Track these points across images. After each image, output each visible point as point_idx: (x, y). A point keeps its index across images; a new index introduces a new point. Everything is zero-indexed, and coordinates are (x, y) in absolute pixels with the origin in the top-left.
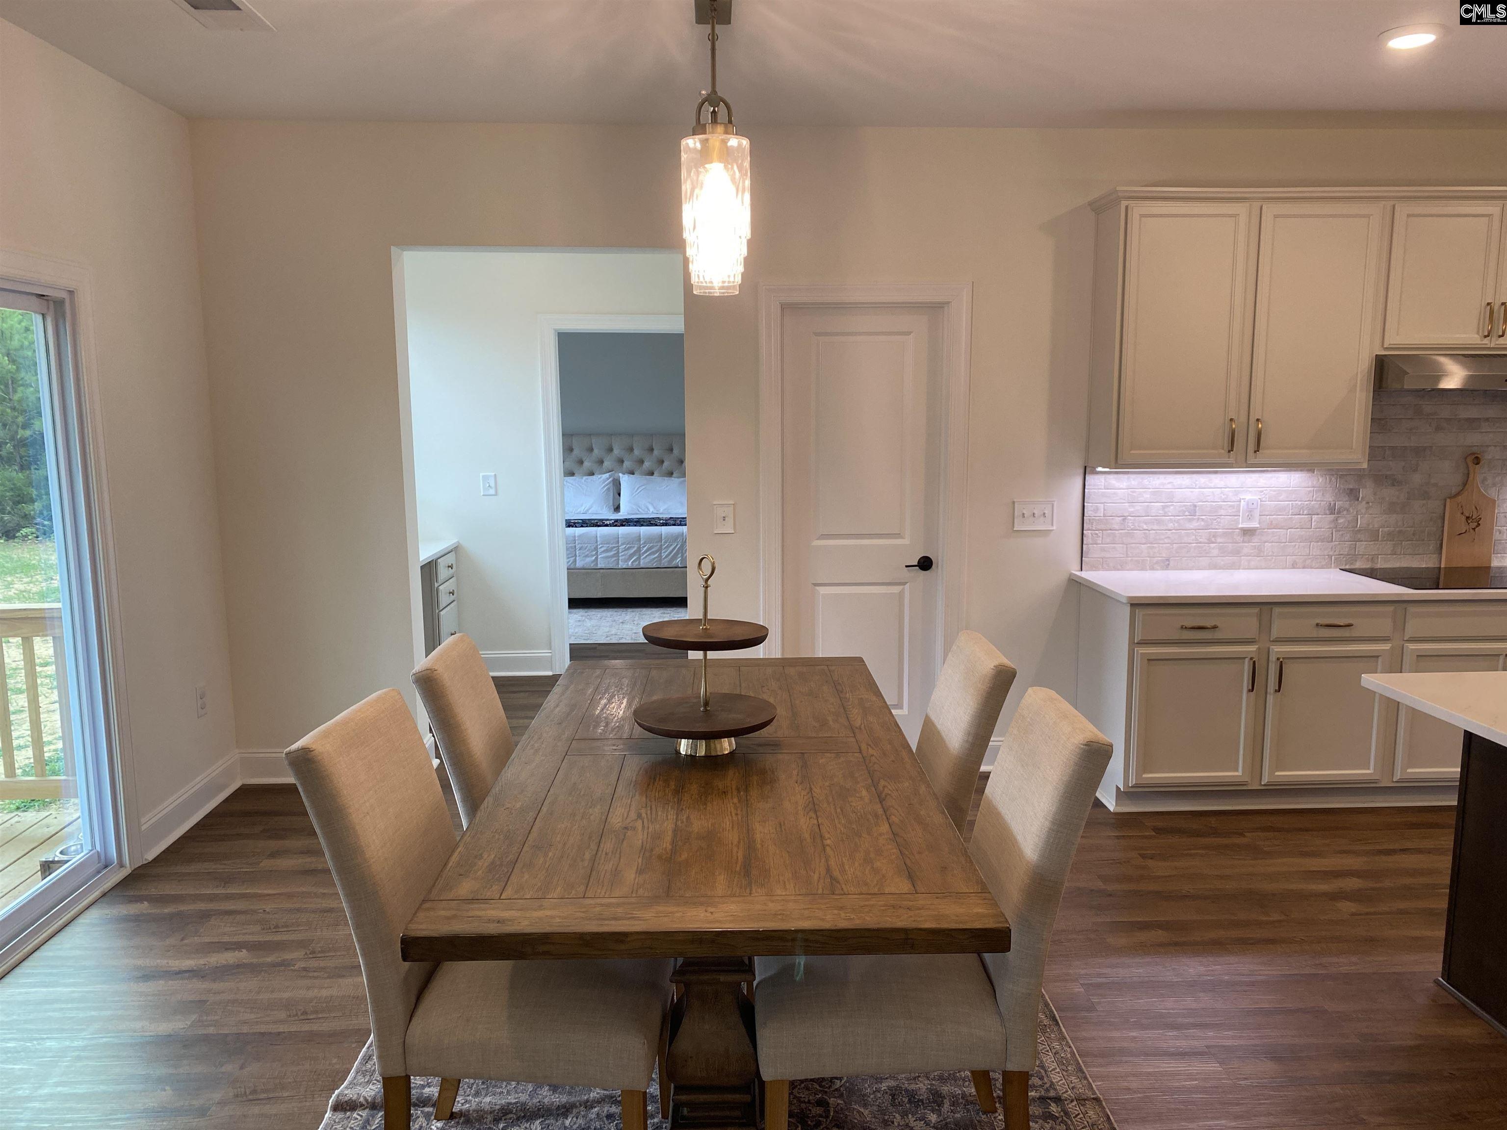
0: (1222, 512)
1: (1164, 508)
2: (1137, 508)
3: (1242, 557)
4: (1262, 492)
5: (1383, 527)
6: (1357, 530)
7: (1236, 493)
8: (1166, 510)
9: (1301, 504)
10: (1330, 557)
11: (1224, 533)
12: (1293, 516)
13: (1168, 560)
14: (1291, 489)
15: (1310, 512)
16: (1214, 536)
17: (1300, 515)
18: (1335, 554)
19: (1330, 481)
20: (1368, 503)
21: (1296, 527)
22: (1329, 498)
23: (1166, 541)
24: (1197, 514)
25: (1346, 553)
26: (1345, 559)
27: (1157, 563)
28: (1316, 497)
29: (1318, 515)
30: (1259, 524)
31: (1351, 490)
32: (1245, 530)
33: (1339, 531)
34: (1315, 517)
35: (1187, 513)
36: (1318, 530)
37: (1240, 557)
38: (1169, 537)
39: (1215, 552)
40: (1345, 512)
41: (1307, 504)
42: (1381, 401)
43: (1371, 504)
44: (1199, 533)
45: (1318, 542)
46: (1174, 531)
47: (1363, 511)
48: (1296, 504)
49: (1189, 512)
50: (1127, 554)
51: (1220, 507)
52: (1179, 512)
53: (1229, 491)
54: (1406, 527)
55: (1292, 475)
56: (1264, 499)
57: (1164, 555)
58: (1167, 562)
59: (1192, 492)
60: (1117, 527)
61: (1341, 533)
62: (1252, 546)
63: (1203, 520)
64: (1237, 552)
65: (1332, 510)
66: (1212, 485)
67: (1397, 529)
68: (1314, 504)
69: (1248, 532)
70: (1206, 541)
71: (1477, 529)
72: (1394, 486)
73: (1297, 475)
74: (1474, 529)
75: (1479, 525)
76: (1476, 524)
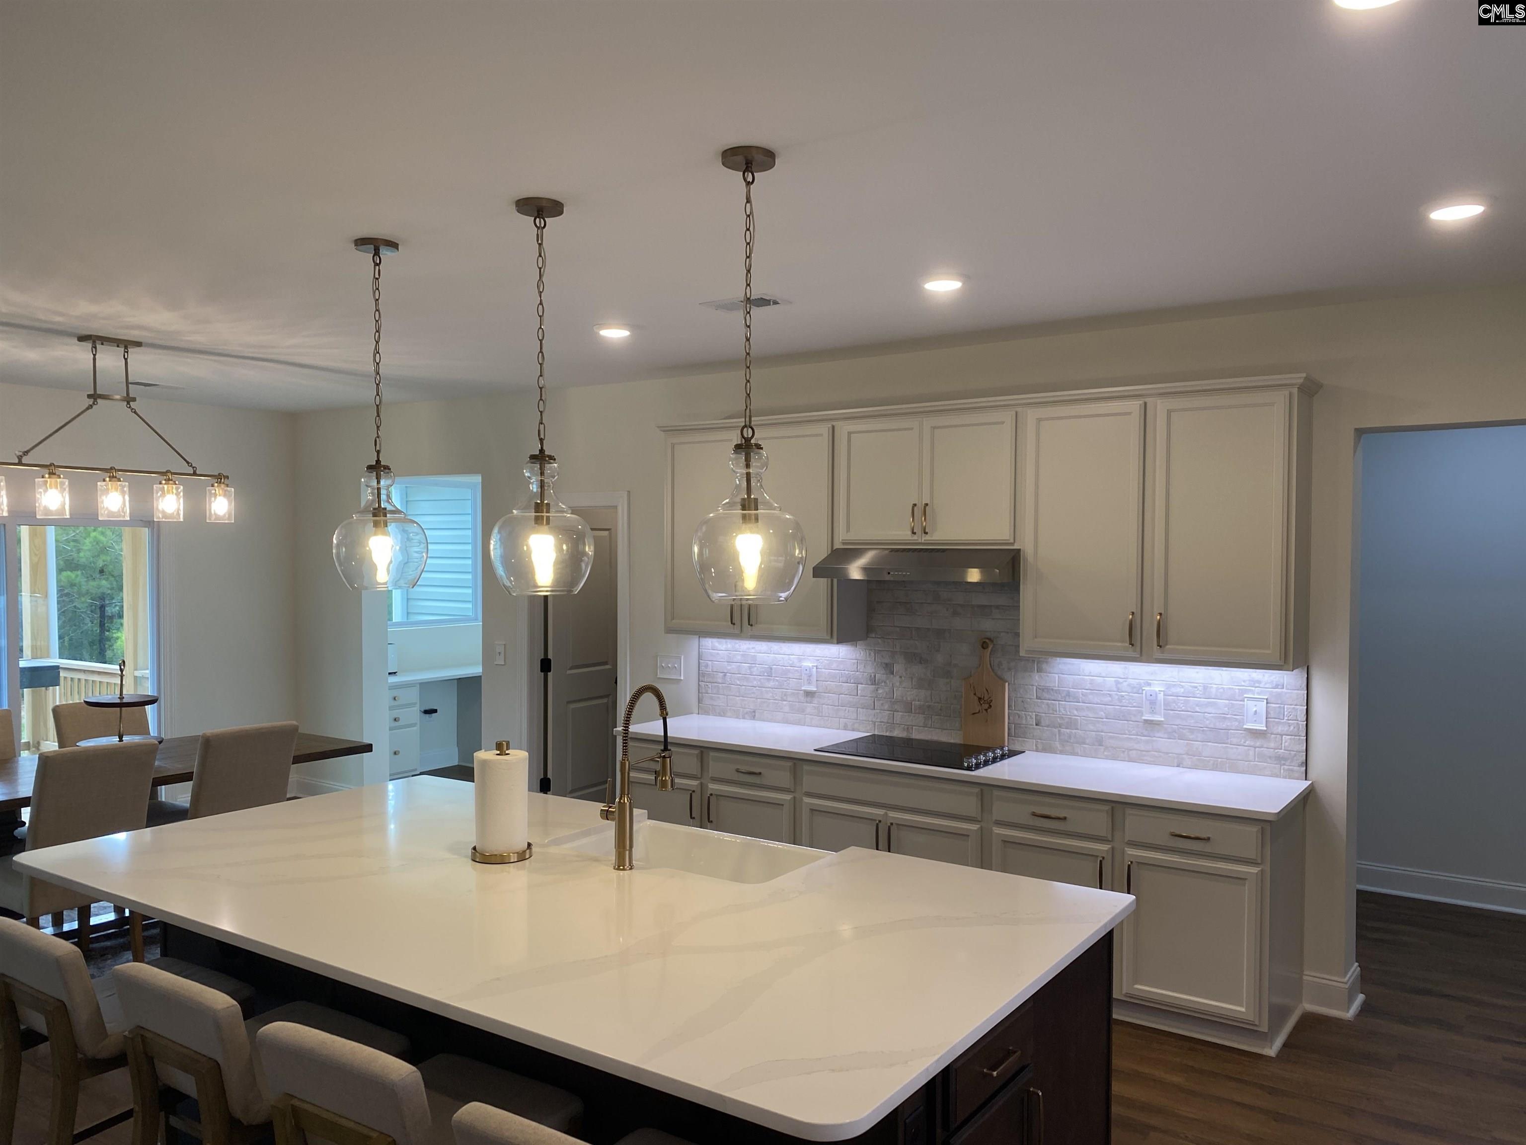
0: (791, 675)
1: (750, 668)
2: (733, 666)
3: (807, 716)
4: (818, 660)
5: (914, 700)
6: (894, 701)
7: (800, 660)
8: (752, 670)
9: (848, 674)
10: (874, 723)
11: (793, 693)
12: (843, 684)
13: (754, 712)
14: (840, 659)
15: (856, 682)
16: (785, 695)
17: (847, 683)
18: (878, 720)
19: (870, 654)
20: (901, 677)
21: (845, 693)
22: (870, 670)
23: (753, 695)
24: (773, 675)
25: (886, 721)
26: (885, 726)
27: (747, 713)
28: (859, 670)
29: (862, 684)
30: (817, 687)
31: (886, 664)
32: (807, 692)
33: (880, 700)
34: (860, 686)
35: (766, 674)
36: (862, 697)
37: (805, 715)
38: (753, 693)
39: (787, 709)
40: (883, 684)
41: (853, 674)
42: (905, 587)
43: (903, 678)
44: (775, 691)
45: (863, 708)
46: (757, 688)
47: (898, 684)
48: (845, 673)
49: (767, 673)
50: (727, 705)
51: (789, 671)
52: (761, 672)
53: (794, 658)
54: (934, 703)
55: (840, 648)
56: (820, 667)
57: (752, 708)
58: (754, 714)
59: (768, 656)
60: (720, 681)
61: (881, 702)
62: (813, 706)
63: (777, 680)
64: (802, 711)
65: (873, 681)
66: (782, 652)
67: (927, 704)
68: (858, 674)
69: (809, 694)
70: (780, 699)
71: (989, 710)
72: (921, 663)
73: (844, 648)
74: (986, 710)
75: (990, 706)
76: (988, 705)
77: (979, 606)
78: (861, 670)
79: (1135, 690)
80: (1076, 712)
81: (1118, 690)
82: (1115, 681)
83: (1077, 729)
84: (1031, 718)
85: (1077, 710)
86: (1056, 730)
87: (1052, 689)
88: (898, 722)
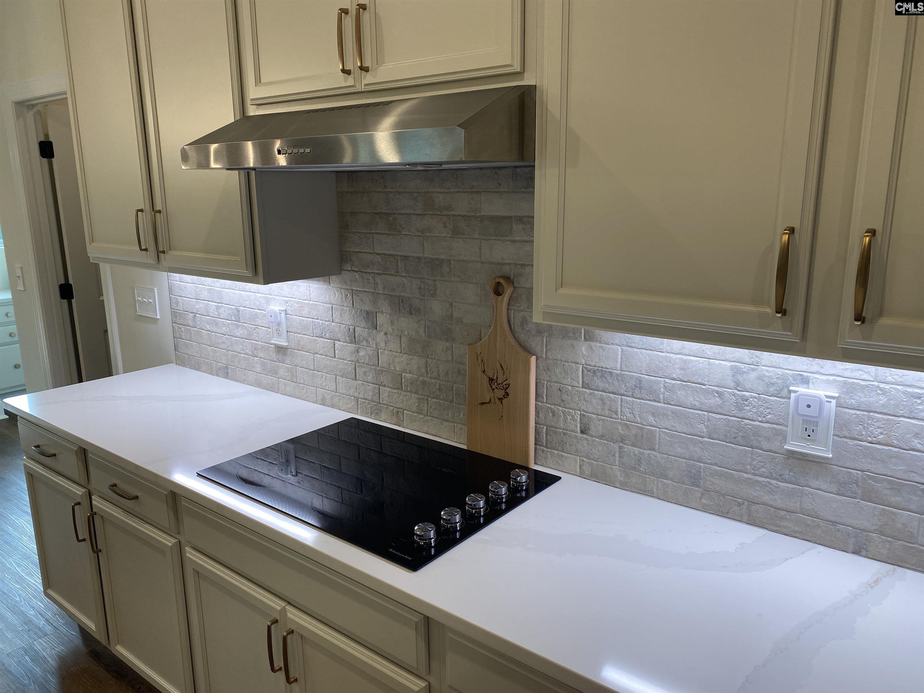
0: (259, 322)
1: (219, 308)
2: (201, 307)
3: (280, 380)
4: (287, 302)
5: (405, 371)
6: (379, 370)
7: (268, 301)
8: (219, 311)
9: (322, 324)
10: (355, 401)
11: (263, 347)
12: (317, 338)
14: (311, 302)
15: (332, 336)
16: (256, 349)
17: (321, 337)
18: (359, 398)
19: (346, 296)
20: (386, 334)
21: (321, 352)
22: (348, 320)
23: (223, 346)
24: (242, 320)
25: (370, 398)
27: (220, 369)
28: (335, 318)
29: (339, 341)
30: (288, 341)
31: (368, 313)
32: (278, 347)
33: (362, 367)
34: (337, 343)
35: (234, 319)
36: (341, 360)
37: (278, 378)
38: (223, 342)
39: (258, 369)
40: (365, 343)
41: (328, 325)
42: (386, 187)
43: (389, 336)
44: (244, 342)
45: (343, 377)
46: (227, 336)
47: (383, 344)
48: (318, 323)
50: (202, 354)
51: (257, 315)
52: (228, 315)
53: (261, 297)
54: (431, 378)
56: (290, 312)
57: (224, 362)
58: (226, 371)
59: (234, 294)
60: (191, 323)
61: (363, 369)
62: (286, 367)
63: (246, 327)
64: (274, 372)
65: (353, 338)
66: (247, 288)
67: (421, 378)
68: (334, 326)
69: (280, 349)
70: (250, 353)
71: (504, 401)
72: (411, 314)
73: (315, 286)
74: (500, 399)
75: (507, 394)
76: (503, 393)
77: (492, 219)
78: (337, 320)
79: (772, 390)
80: (651, 419)
81: (738, 385)
82: (732, 368)
83: (653, 449)
84: (573, 419)
85: (653, 415)
86: (616, 446)
87: (611, 373)
88: (385, 402)
